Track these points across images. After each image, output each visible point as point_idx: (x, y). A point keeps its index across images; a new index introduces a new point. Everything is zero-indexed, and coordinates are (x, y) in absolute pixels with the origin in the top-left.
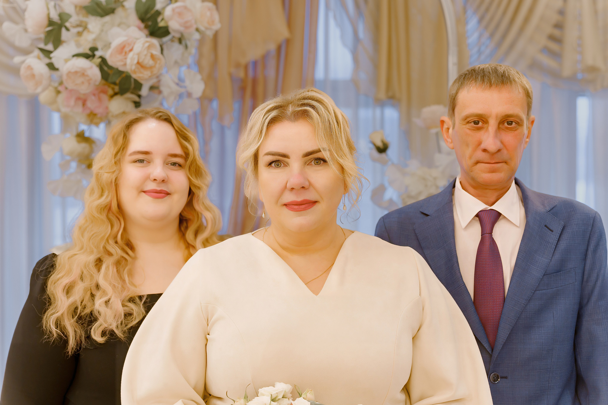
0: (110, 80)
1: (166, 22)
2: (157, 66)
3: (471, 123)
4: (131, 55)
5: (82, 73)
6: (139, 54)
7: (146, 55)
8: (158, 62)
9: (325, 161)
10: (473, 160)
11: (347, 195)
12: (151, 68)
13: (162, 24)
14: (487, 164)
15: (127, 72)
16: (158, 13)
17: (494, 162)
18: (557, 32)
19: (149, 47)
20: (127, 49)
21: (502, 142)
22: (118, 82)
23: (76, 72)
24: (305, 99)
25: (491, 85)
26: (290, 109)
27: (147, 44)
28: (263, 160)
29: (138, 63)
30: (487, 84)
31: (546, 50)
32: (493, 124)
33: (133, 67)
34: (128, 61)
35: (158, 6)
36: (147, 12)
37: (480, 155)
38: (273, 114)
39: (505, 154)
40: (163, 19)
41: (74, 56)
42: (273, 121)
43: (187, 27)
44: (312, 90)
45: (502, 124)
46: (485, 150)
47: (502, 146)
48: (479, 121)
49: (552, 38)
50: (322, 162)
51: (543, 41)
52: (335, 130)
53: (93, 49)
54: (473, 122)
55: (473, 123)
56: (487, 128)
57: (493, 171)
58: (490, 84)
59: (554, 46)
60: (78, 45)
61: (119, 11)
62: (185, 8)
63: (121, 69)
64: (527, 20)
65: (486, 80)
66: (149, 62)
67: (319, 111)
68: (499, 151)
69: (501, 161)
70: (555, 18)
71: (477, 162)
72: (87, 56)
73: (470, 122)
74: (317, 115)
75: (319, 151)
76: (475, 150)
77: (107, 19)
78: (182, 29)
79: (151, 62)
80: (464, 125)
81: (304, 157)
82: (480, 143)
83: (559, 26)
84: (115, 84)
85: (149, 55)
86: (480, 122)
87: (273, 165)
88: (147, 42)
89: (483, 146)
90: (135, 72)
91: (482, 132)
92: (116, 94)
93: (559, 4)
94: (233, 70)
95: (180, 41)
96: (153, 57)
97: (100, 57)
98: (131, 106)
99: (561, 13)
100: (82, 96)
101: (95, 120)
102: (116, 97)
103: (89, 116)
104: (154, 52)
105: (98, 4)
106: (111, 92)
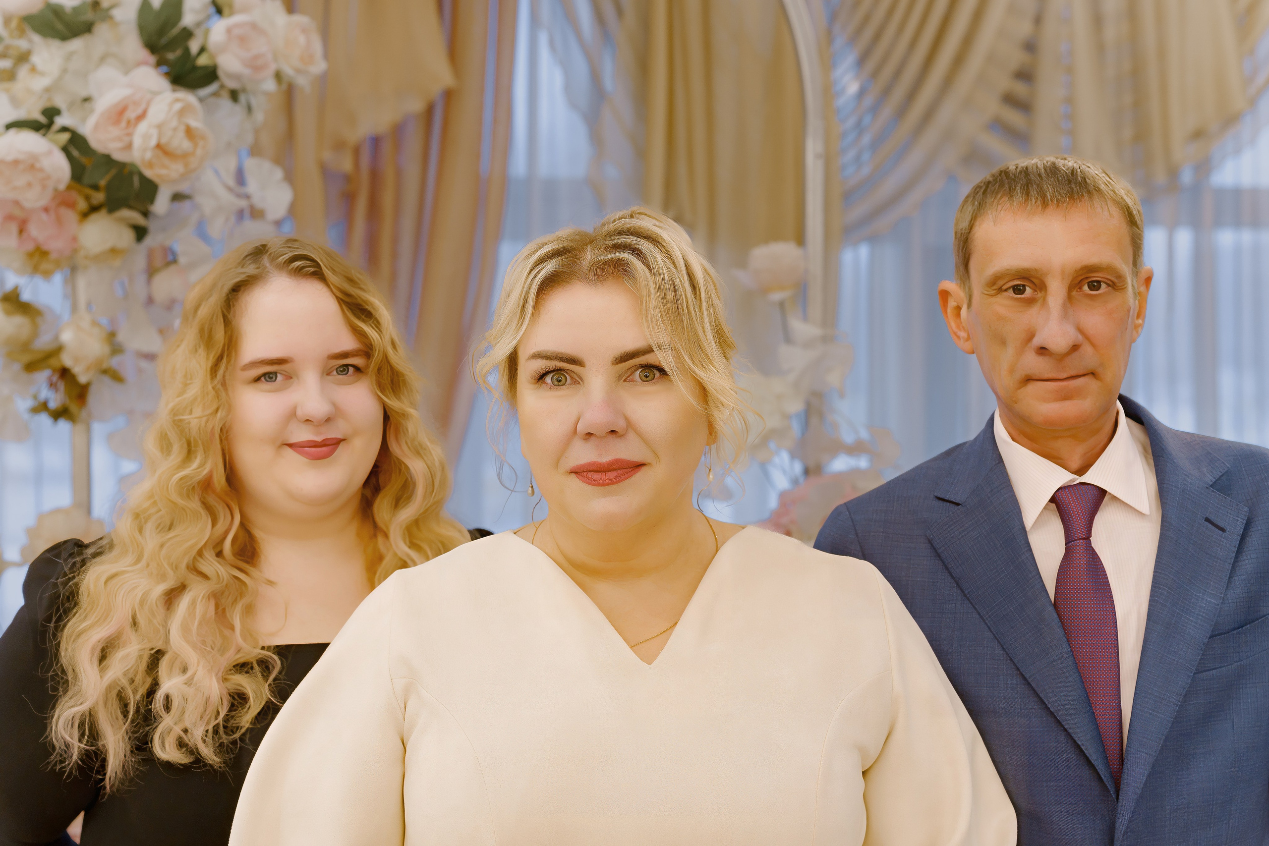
0: (87, 179)
1: (212, 57)
2: (199, 152)
3: (1006, 290)
4: (143, 127)
5: (30, 165)
6: (160, 127)
7: (175, 129)
8: (202, 143)
9: (662, 371)
10: (1019, 374)
11: (713, 447)
12: (184, 156)
13: (202, 61)
14: (1049, 383)
15: (132, 165)
16: (187, 34)
17: (1065, 375)
18: (1020, 89)
19: (182, 113)
20: (131, 114)
21: (1080, 330)
22: (103, 183)
23: (16, 162)
24: (621, 233)
25: (1045, 204)
26: (589, 256)
27: (178, 106)
28: (527, 369)
29: (158, 146)
30: (1036, 202)
31: (998, 126)
32: (1056, 290)
33: (148, 155)
34: (137, 141)
35: (188, 19)
36: (162, 30)
37: (1033, 363)
38: (550, 267)
39: (1088, 357)
40: (202, 50)
41: (9, 126)
42: (550, 283)
43: (257, 69)
44: (640, 213)
45: (1076, 288)
46: (1042, 350)
47: (1080, 337)
48: (1024, 286)
49: (1010, 100)
50: (657, 374)
51: (993, 106)
52: (687, 302)
53: (51, 113)
54: (1009, 288)
55: (1011, 290)
56: (1044, 299)
57: (1066, 396)
58: (1044, 202)
59: (1014, 117)
60: (15, 102)
61: (102, 30)
62: (254, 26)
63: (118, 156)
64: (959, 61)
65: (1033, 193)
66: (181, 143)
67: (651, 260)
68: (1075, 348)
69: (1081, 372)
70: (1016, 58)
71: (1028, 379)
72: (35, 126)
73: (1004, 288)
74: (647, 270)
75: (649, 350)
76: (1020, 351)
77: (76, 44)
78: (246, 72)
79: (186, 145)
80: (992, 296)
81: (617, 363)
82: (1031, 336)
83: (1025, 75)
84: (96, 188)
85: (182, 128)
86: (1027, 288)
87: (548, 379)
88: (177, 100)
89: (1037, 341)
90: (150, 165)
91: (1034, 310)
92: (94, 209)
93: (1025, 28)
94: (328, 155)
95: (234, 95)
96: (190, 133)
97: (64, 129)
98: (128, 236)
99: (1030, 47)
100: (17, 212)
101: (44, 266)
102: (94, 217)
103: (30, 255)
104: (194, 123)
105: (57, 12)
106: (82, 205)
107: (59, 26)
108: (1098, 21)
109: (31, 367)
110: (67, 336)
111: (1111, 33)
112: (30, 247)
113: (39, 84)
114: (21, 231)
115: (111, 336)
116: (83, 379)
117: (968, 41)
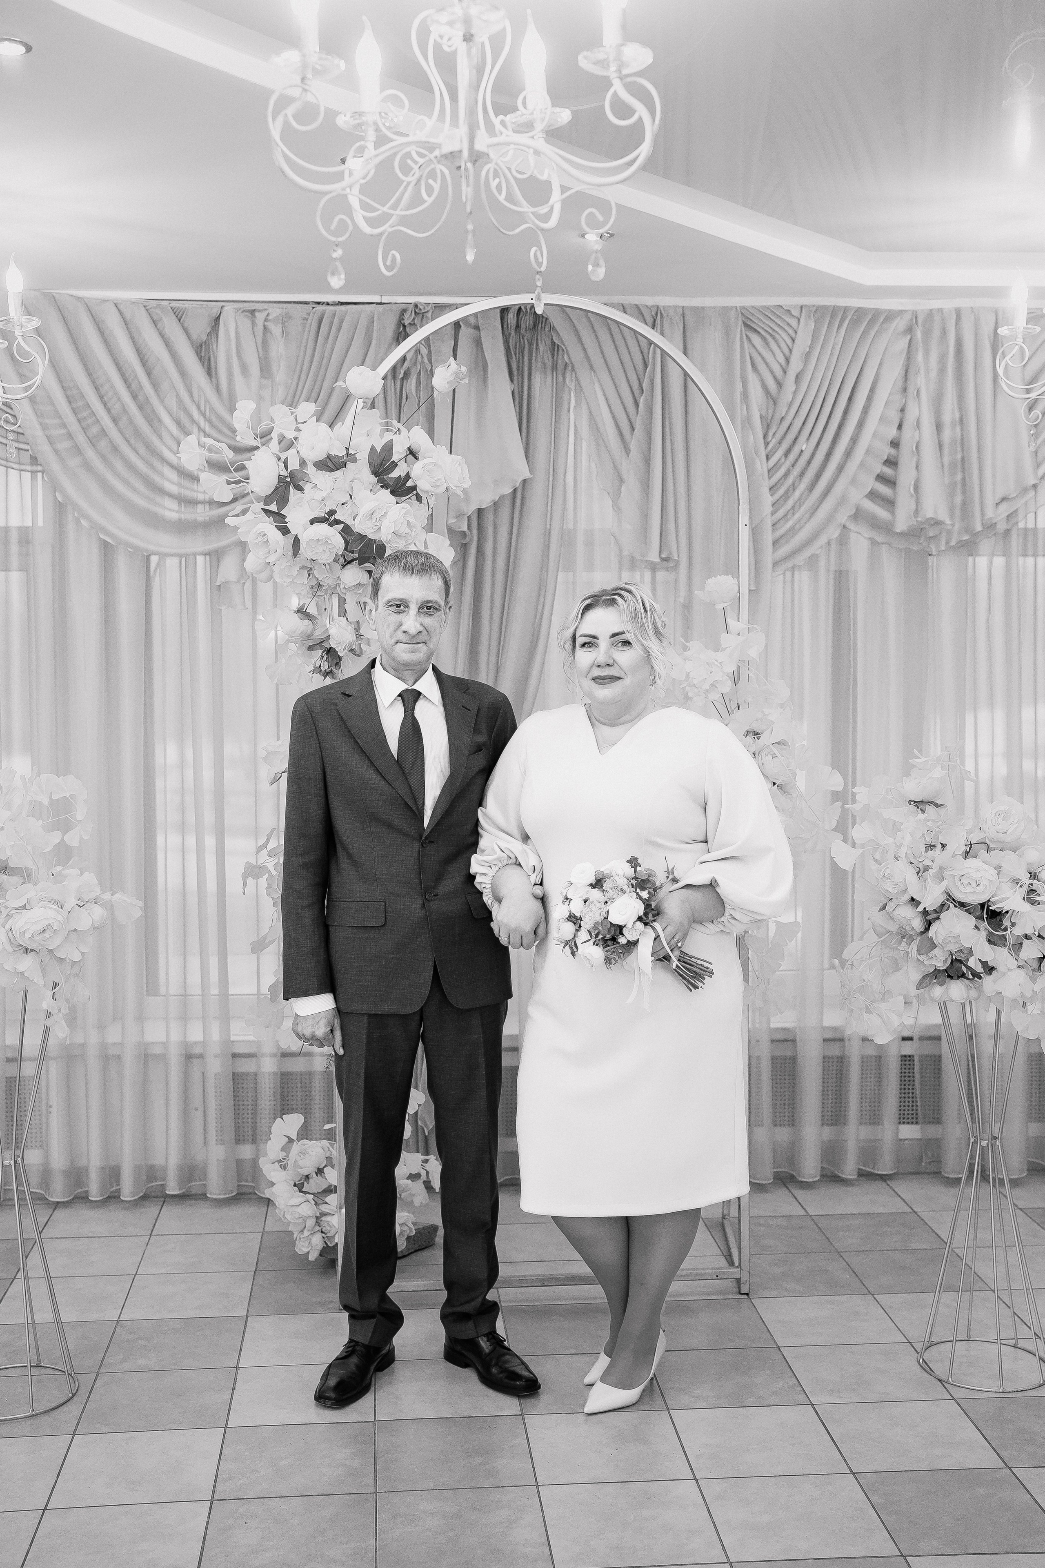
0: (350, 548)
1: (413, 480)
2: (413, 534)
5: (326, 542)
6: (394, 522)
7: (402, 523)
8: (414, 530)
9: (629, 642)
12: (406, 536)
13: (409, 484)
15: (380, 541)
16: (394, 465)
18: (888, 471)
20: (377, 515)
22: (359, 549)
24: (616, 589)
26: (603, 598)
27: (404, 511)
28: (580, 641)
29: (394, 532)
31: (873, 495)
33: (389, 537)
35: (395, 458)
36: (381, 465)
38: (588, 602)
40: (408, 476)
41: (312, 522)
43: (436, 486)
49: (880, 478)
51: (870, 483)
53: (332, 513)
59: (884, 490)
61: (351, 466)
62: (435, 466)
63: (371, 536)
64: (848, 454)
66: (405, 530)
70: (887, 451)
72: (325, 521)
75: (624, 633)
77: (338, 473)
78: (431, 488)
79: (407, 531)
81: (612, 638)
83: (891, 462)
84: (353, 552)
85: (406, 522)
87: (587, 645)
88: (403, 508)
90: (389, 542)
92: (349, 562)
93: (893, 432)
94: (452, 521)
95: (419, 498)
96: (409, 524)
97: (338, 522)
98: (366, 575)
99: (895, 444)
100: (309, 565)
101: (319, 593)
102: (348, 566)
103: (312, 587)
104: (411, 520)
105: (329, 457)
106: (342, 560)
107: (330, 464)
108: (939, 427)
109: (310, 648)
110: (332, 631)
111: (947, 435)
112: (314, 583)
113: (319, 495)
114: (309, 575)
115: (357, 630)
116: (341, 655)
117: (854, 440)
